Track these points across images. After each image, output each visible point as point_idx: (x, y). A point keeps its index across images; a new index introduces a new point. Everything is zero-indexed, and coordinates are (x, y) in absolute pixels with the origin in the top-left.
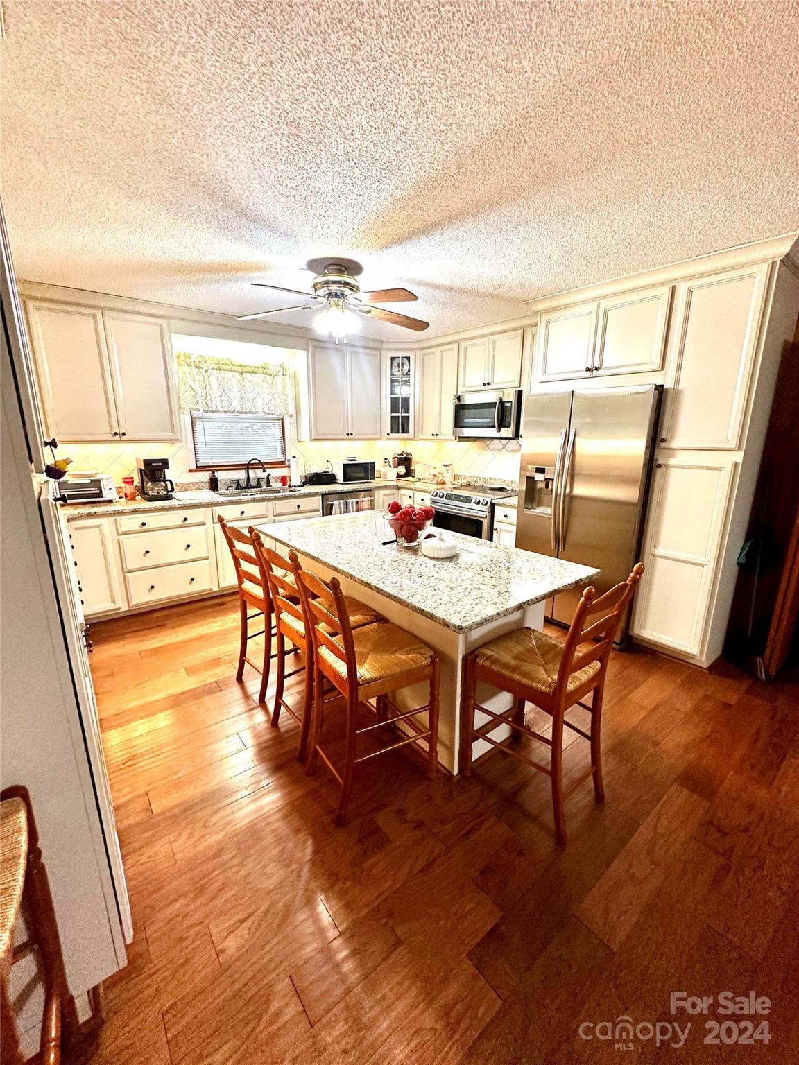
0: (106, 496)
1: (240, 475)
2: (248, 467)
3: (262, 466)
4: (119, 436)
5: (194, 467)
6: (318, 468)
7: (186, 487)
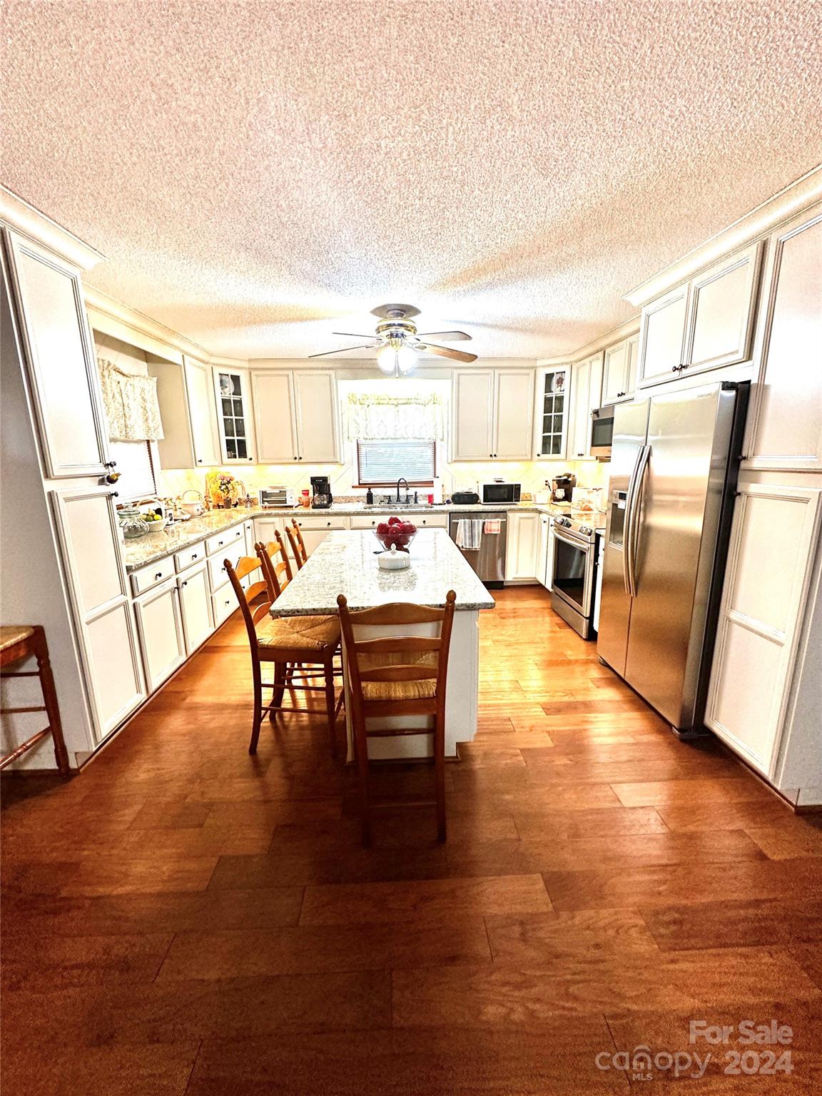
0: (289, 503)
1: (392, 492)
2: (398, 485)
3: (407, 485)
4: (298, 459)
5: (357, 484)
6: (462, 489)
7: (348, 500)
